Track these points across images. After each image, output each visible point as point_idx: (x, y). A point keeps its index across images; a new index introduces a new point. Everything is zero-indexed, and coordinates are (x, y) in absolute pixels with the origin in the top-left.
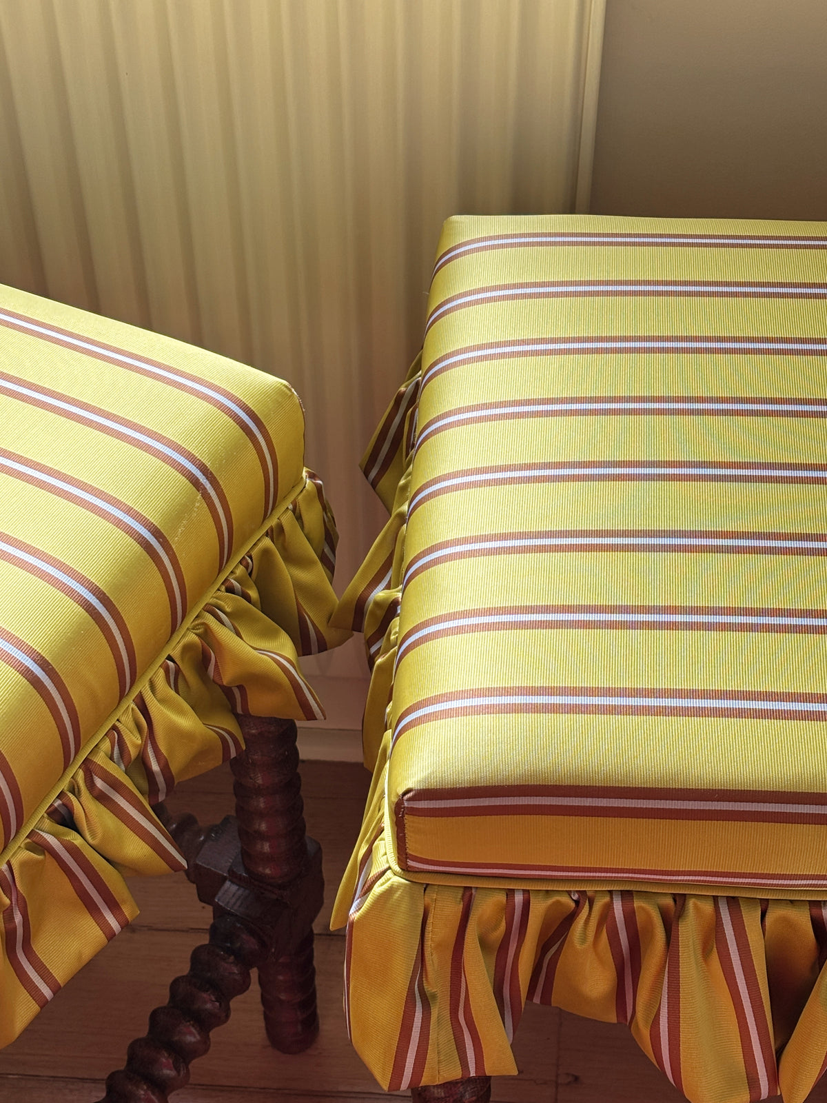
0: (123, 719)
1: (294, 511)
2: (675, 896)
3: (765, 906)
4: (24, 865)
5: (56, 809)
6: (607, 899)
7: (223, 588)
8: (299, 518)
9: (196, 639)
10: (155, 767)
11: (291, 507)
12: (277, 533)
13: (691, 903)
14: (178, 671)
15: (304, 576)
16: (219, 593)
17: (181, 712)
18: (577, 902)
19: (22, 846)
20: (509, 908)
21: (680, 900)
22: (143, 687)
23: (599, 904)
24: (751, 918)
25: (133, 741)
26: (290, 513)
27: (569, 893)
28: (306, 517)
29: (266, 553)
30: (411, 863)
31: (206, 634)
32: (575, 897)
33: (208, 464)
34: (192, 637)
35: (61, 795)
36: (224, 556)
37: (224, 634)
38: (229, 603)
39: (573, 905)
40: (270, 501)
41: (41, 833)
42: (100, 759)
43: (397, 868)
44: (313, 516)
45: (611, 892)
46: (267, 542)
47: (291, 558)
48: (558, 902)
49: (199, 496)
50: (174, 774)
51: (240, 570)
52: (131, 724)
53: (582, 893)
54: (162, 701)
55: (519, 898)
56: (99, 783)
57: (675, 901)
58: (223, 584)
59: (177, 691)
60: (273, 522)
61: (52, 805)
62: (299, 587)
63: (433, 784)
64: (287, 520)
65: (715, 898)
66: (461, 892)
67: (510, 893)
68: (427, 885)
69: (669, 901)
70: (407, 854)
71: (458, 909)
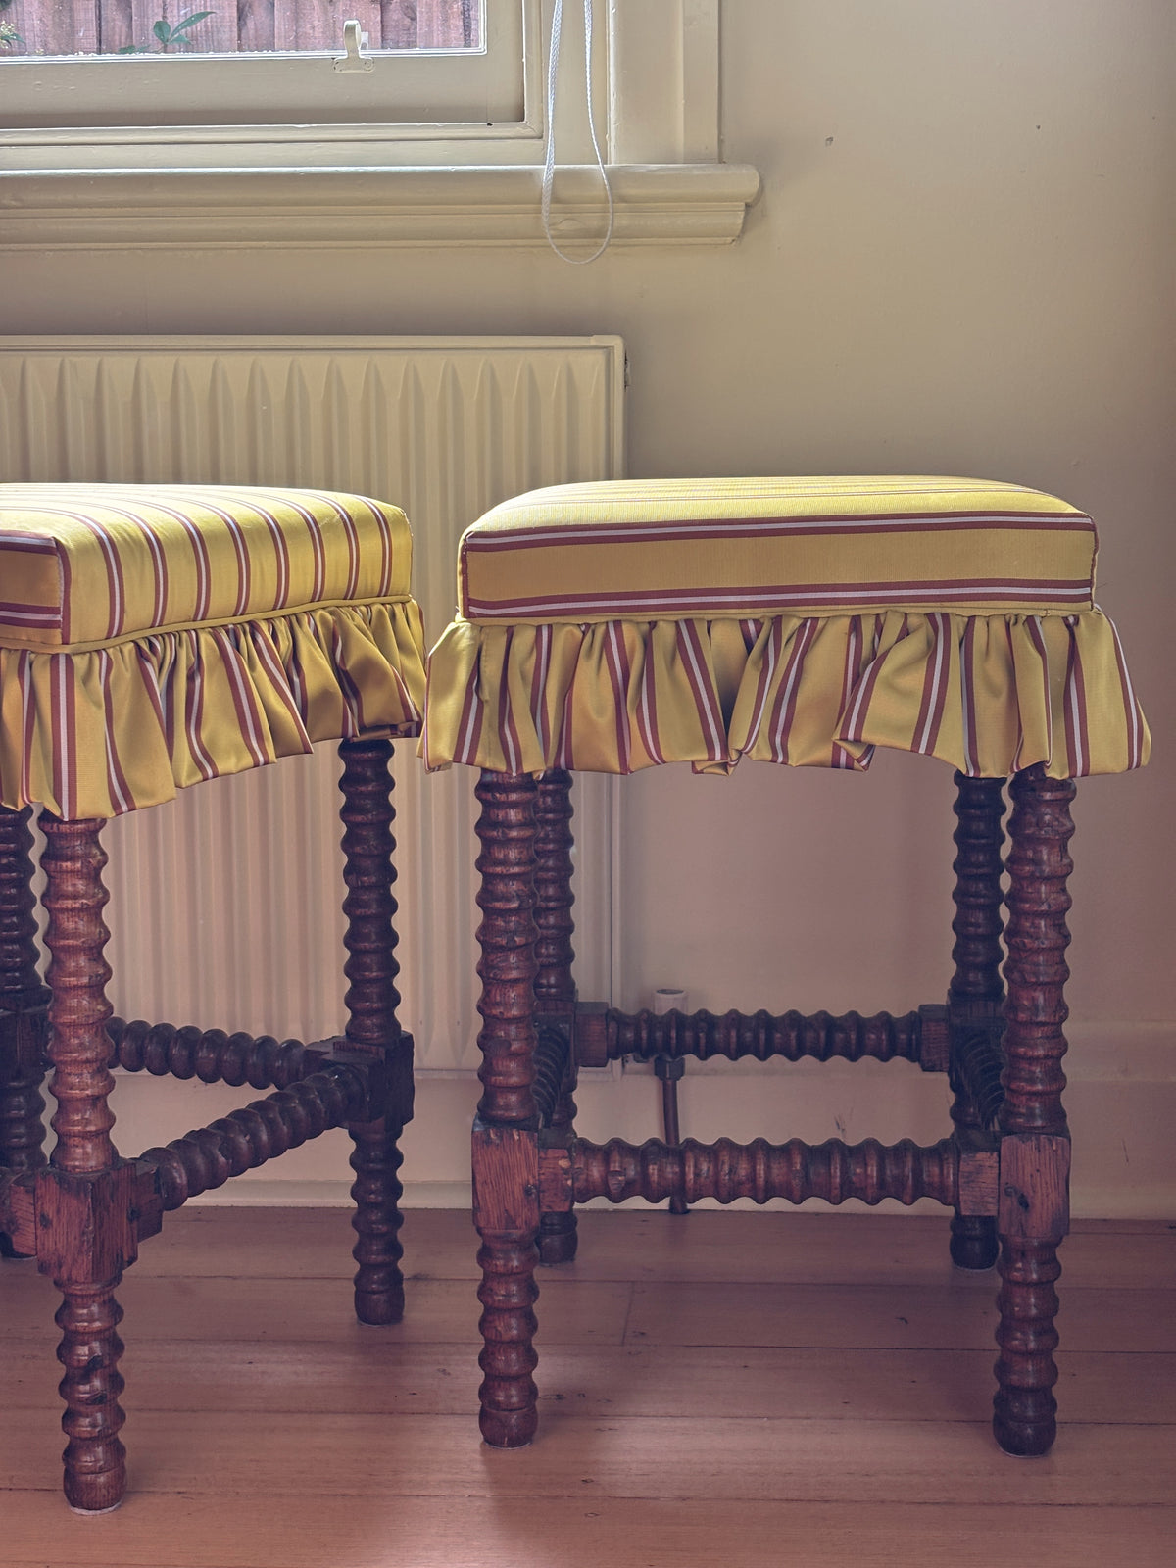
0: (278, 621)
1: (403, 609)
2: (650, 623)
3: (709, 623)
4: (207, 643)
5: (230, 629)
6: (604, 629)
8: (407, 618)
9: (330, 619)
12: (392, 614)
13: (661, 625)
14: (316, 629)
18: (584, 633)
19: (207, 630)
20: (538, 643)
21: (653, 625)
22: (290, 613)
23: (600, 631)
25: (284, 641)
26: (399, 606)
27: (579, 626)
29: (381, 615)
30: (473, 609)
31: (338, 623)
32: (583, 628)
33: (351, 514)
34: (328, 616)
35: (234, 625)
39: (581, 635)
40: (385, 586)
41: (221, 635)
45: (608, 623)
46: (384, 611)
48: (571, 631)
49: (342, 523)
52: (283, 630)
53: (588, 626)
54: (303, 633)
55: (545, 633)
57: (650, 626)
58: (350, 605)
59: (316, 639)
60: (387, 602)
61: (227, 625)
63: (487, 529)
64: (399, 610)
65: (677, 623)
66: (506, 627)
67: (539, 629)
68: (483, 626)
70: (470, 599)
71: (503, 639)
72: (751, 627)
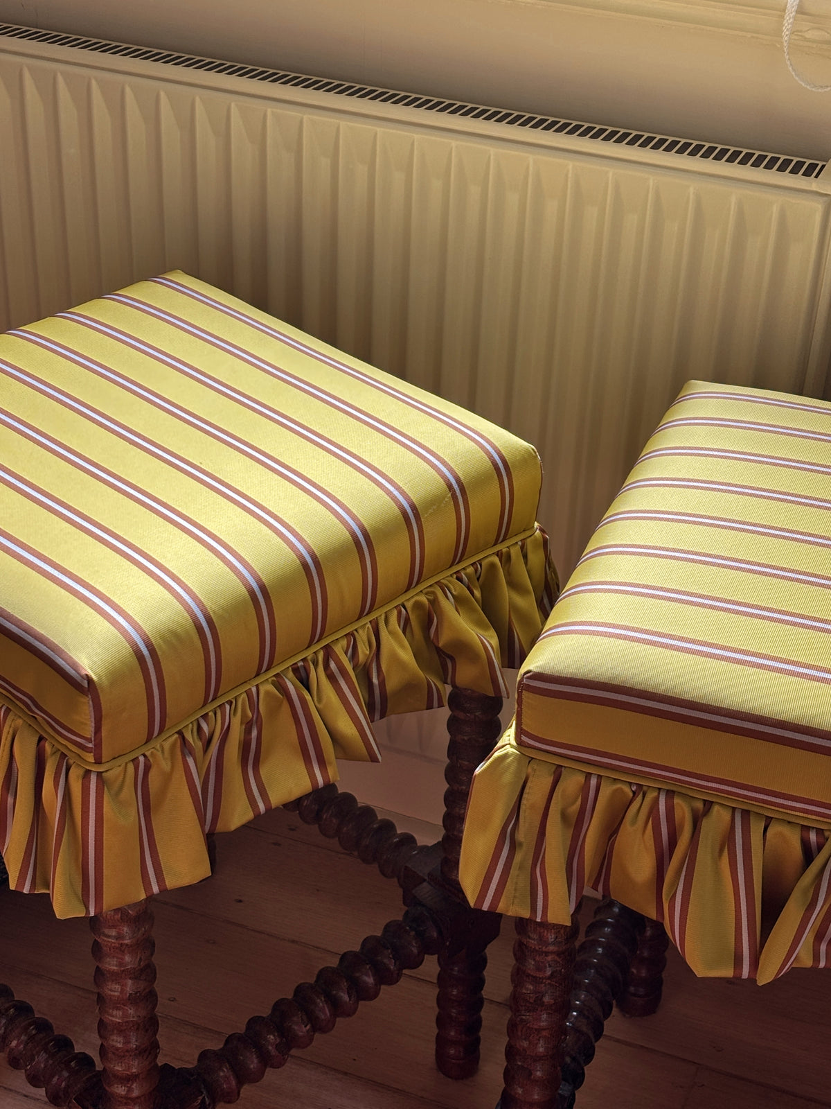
0: (360, 631)
1: (522, 547)
2: (705, 801)
3: (769, 820)
4: (268, 693)
5: (298, 668)
6: (655, 794)
7: (455, 576)
8: (525, 557)
9: (426, 602)
10: (375, 681)
11: (520, 543)
12: (506, 559)
13: (716, 808)
14: (407, 620)
15: (520, 601)
16: (451, 578)
17: (403, 647)
18: (634, 793)
19: (270, 680)
20: (585, 789)
21: (708, 805)
22: (378, 614)
23: (651, 796)
24: (756, 828)
25: (363, 651)
26: (518, 548)
27: (630, 784)
28: (530, 556)
29: (492, 566)
30: (524, 738)
31: (434, 602)
32: (634, 788)
33: (462, 478)
34: (423, 599)
35: (304, 660)
36: (458, 555)
37: (448, 606)
38: (458, 588)
39: (631, 795)
40: (503, 533)
41: (286, 679)
42: (339, 649)
43: (514, 743)
44: (536, 558)
45: (660, 789)
46: (496, 560)
47: (514, 585)
48: (621, 789)
49: (450, 495)
50: (388, 691)
51: (471, 570)
52: (365, 638)
53: (640, 786)
54: (390, 632)
55: (593, 781)
56: (333, 665)
57: (704, 805)
58: (455, 573)
59: (404, 632)
60: (502, 547)
61: (296, 663)
62: (514, 608)
63: (547, 671)
64: (515, 552)
65: (734, 809)
66: (555, 767)
67: (588, 776)
68: (533, 758)
69: (700, 805)
70: (522, 729)
71: (550, 780)
72: (813, 837)
